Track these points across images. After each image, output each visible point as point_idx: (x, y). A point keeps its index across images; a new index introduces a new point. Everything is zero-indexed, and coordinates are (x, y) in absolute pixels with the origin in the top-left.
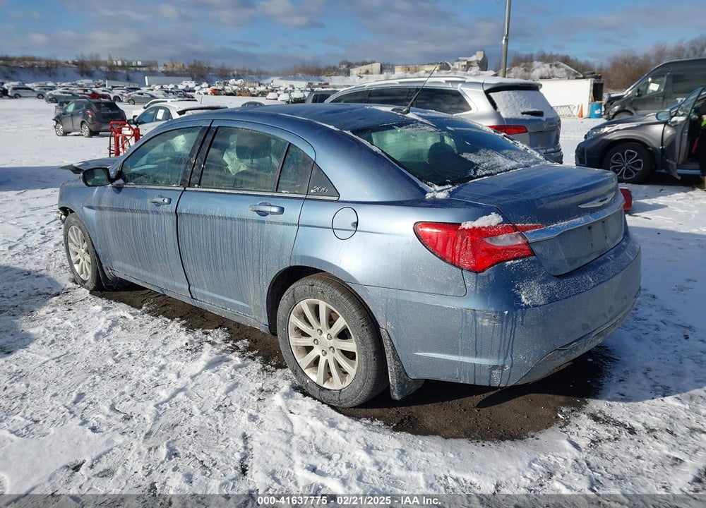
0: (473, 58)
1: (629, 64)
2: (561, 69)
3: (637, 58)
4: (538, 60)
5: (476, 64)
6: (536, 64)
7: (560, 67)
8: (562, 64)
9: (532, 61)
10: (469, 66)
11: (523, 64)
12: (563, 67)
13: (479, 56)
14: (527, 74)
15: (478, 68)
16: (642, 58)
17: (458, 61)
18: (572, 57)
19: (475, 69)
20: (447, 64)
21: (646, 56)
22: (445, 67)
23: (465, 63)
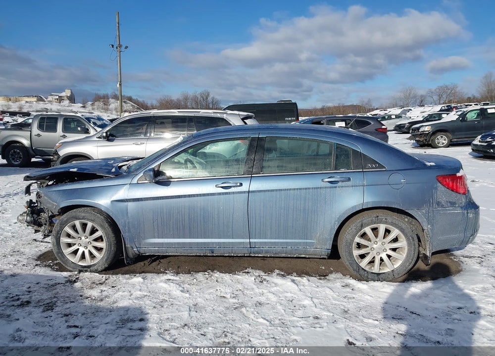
0: (63, 94)
1: (169, 104)
2: (129, 105)
3: (173, 100)
4: (112, 98)
5: (66, 98)
6: (111, 100)
7: (127, 103)
8: (128, 101)
9: (108, 99)
10: (60, 99)
11: (102, 100)
12: (129, 103)
13: (67, 93)
14: (106, 107)
15: (68, 101)
16: (175, 101)
17: (51, 95)
18: (134, 98)
19: (66, 102)
20: (41, 97)
21: (178, 100)
22: (40, 99)
23: (57, 97)
